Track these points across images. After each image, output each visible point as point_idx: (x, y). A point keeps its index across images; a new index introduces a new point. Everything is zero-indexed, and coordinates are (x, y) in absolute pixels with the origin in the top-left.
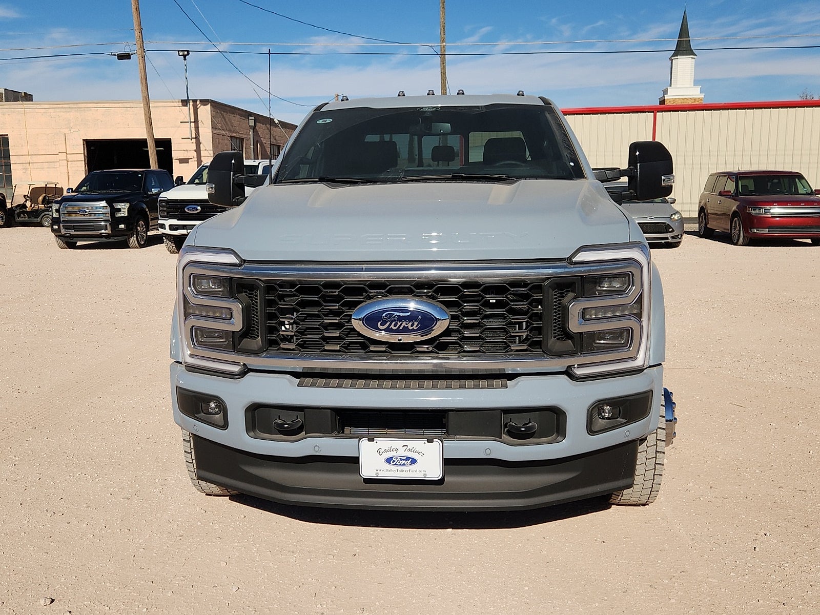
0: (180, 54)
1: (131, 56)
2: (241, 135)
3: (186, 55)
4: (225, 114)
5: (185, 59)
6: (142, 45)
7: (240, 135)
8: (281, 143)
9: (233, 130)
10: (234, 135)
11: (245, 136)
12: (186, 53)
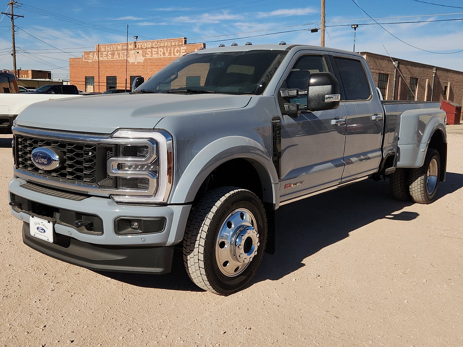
0: (353, 27)
1: (318, 30)
2: (388, 72)
3: (356, 28)
4: (376, 60)
5: (355, 30)
6: (324, 24)
7: (386, 72)
8: (419, 77)
9: (381, 69)
10: (382, 72)
11: (391, 73)
12: (356, 26)
